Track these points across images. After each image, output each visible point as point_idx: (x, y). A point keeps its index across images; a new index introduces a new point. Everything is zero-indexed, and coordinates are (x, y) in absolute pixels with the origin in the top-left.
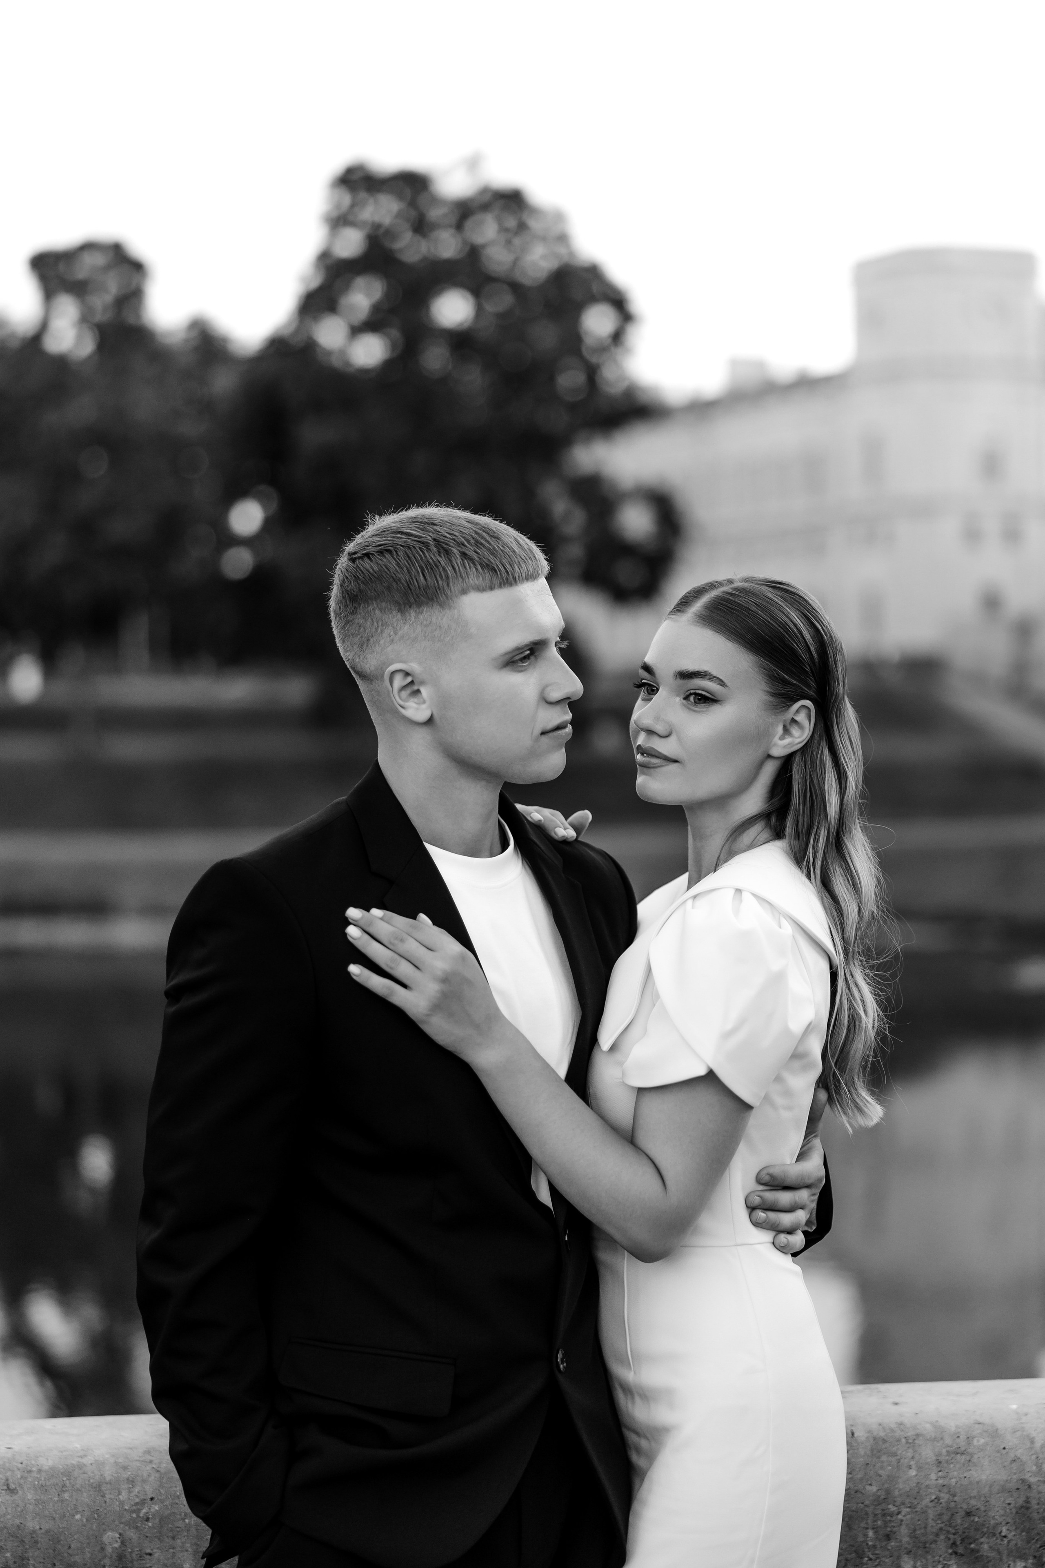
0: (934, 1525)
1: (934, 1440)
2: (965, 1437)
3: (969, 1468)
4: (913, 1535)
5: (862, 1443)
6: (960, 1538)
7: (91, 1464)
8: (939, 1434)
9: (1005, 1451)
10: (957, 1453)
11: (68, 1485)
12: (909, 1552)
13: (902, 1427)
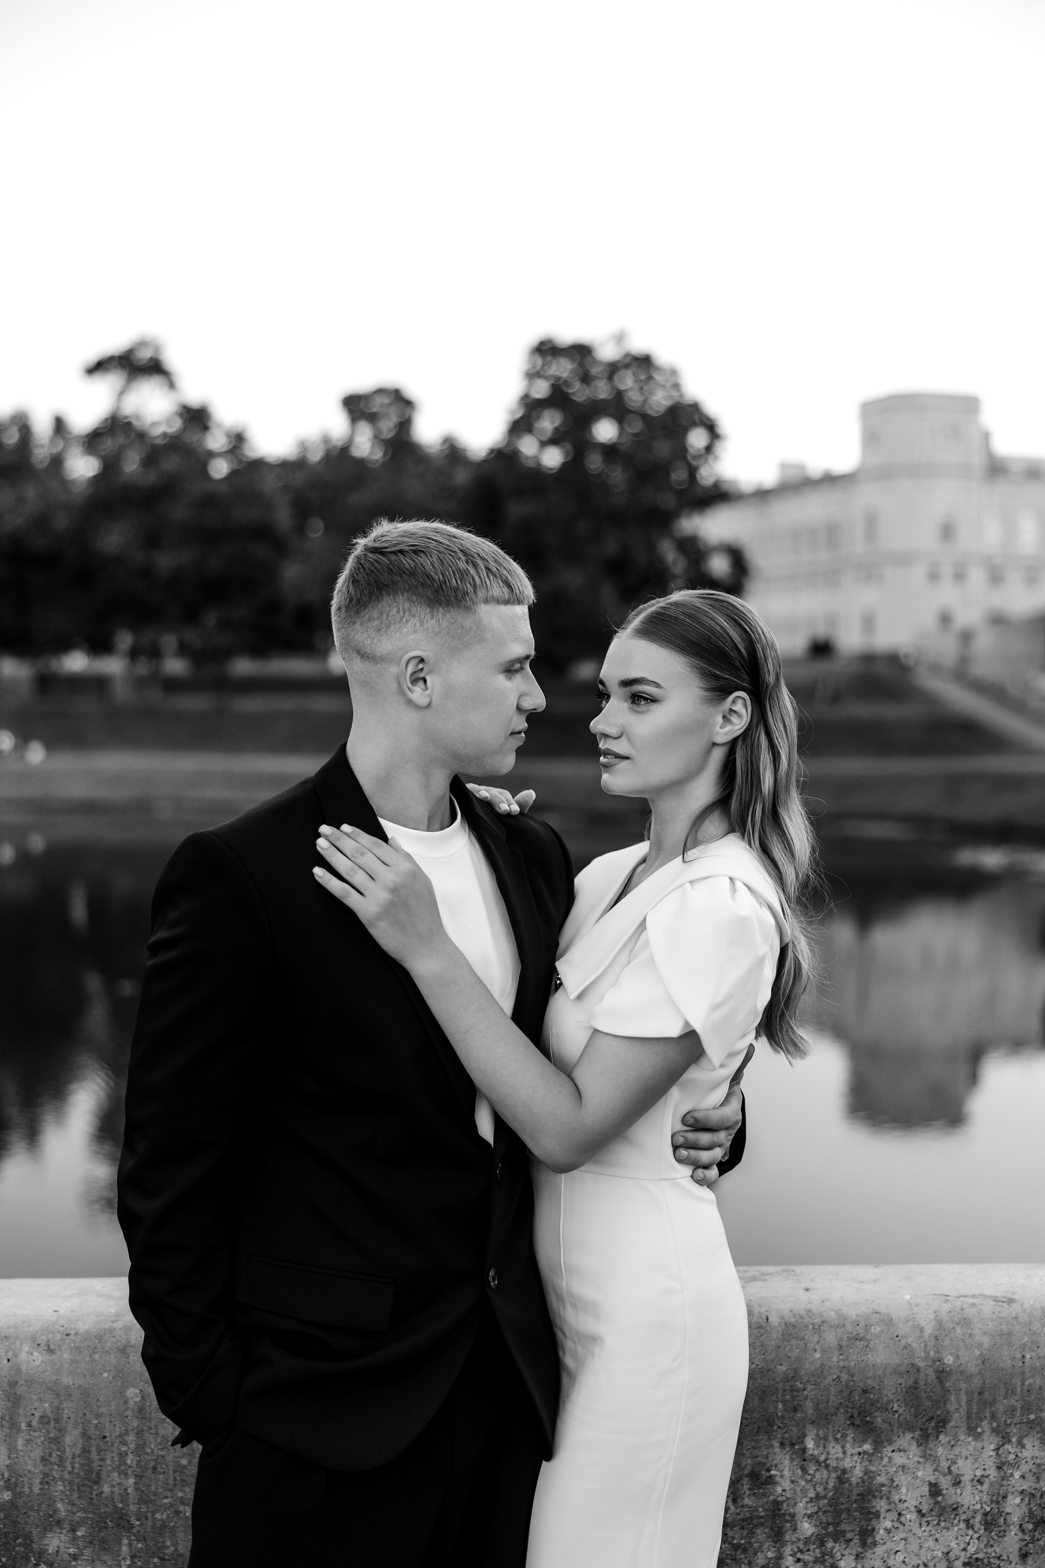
0: (835, 1400)
1: (838, 1326)
2: (864, 1325)
3: (866, 1353)
4: (816, 1408)
5: (775, 1328)
6: (857, 1412)
7: (121, 1329)
8: (842, 1322)
9: (898, 1338)
10: (857, 1340)
11: (99, 1347)
12: (813, 1423)
13: (810, 1314)
